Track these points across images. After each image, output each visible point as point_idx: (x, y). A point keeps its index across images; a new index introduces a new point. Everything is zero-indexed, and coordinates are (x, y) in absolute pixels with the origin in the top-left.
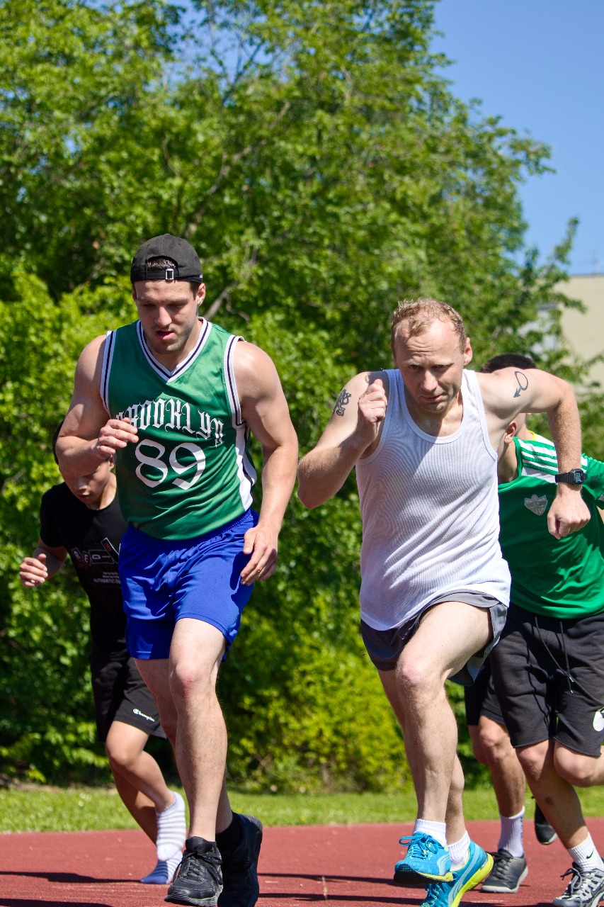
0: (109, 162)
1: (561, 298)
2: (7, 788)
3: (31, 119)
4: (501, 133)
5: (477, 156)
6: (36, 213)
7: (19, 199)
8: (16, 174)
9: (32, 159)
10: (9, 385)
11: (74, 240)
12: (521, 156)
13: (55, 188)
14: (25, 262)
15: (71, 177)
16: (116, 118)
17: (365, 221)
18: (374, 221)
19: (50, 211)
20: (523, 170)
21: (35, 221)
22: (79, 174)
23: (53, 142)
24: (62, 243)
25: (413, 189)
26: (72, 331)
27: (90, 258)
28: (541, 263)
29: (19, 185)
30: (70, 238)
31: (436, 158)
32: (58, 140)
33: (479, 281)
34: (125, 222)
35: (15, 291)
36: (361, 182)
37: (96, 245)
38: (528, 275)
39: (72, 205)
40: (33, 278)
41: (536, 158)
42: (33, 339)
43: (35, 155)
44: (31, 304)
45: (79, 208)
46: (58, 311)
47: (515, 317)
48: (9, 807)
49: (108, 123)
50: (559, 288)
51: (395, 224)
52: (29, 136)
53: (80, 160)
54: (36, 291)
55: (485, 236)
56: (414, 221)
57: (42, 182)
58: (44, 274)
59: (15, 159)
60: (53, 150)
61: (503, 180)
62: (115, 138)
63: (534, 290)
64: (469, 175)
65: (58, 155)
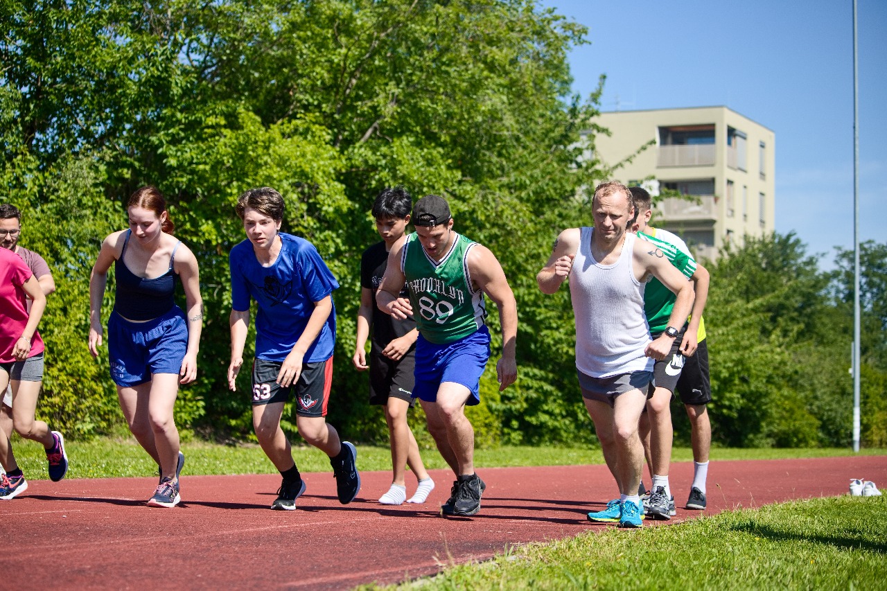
0: (299, 38)
1: (595, 126)
2: (235, 446)
3: (248, 10)
4: (556, 19)
5: (540, 33)
6: (252, 71)
7: (241, 62)
8: (239, 45)
9: (248, 36)
10: (235, 183)
11: (277, 90)
12: (569, 33)
13: (264, 55)
14: (244, 105)
15: (275, 48)
16: (303, 9)
17: (467, 76)
18: (473, 76)
19: (261, 70)
20: (570, 43)
21: (252, 77)
22: (280, 46)
23: (263, 25)
24: (269, 92)
25: (499, 55)
26: (277, 148)
27: (287, 102)
28: (581, 104)
29: (241, 53)
30: (274, 88)
31: (514, 35)
32: (266, 23)
33: (542, 116)
34: (309, 78)
35: (239, 123)
36: (464, 51)
37: (291, 93)
38: (574, 112)
39: (275, 66)
40: (251, 114)
41: (578, 34)
42: (251, 153)
43: (251, 33)
44: (250, 131)
45: (280, 69)
46: (268, 135)
47: (565, 139)
48: (236, 458)
49: (298, 13)
50: (593, 120)
51: (486, 78)
52: (247, 21)
53: (280, 37)
54: (254, 122)
55: (545, 86)
56: (499, 76)
57: (255, 52)
58: (257, 111)
59: (238, 36)
60: (263, 30)
61: (557, 50)
62: (303, 22)
63: (578, 121)
64: (535, 46)
65: (266, 34)
